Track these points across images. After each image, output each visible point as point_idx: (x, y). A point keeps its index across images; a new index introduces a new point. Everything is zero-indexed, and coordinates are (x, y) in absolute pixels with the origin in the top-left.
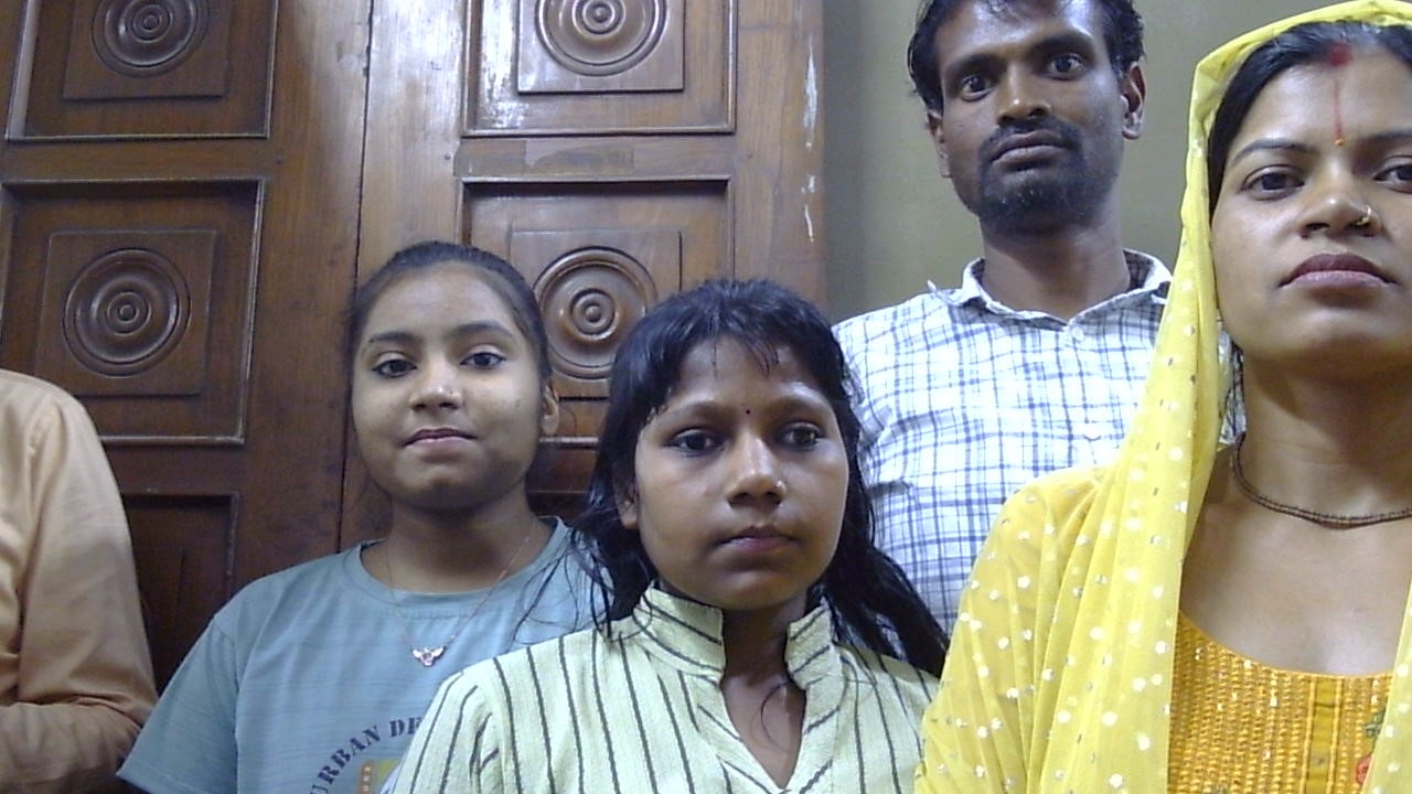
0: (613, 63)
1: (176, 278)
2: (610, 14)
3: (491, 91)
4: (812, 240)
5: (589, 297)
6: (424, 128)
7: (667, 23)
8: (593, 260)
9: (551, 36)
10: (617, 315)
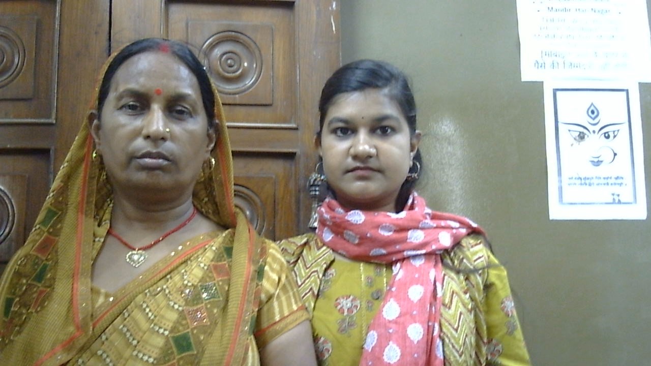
1: (18, 41)
4: (335, 32)
5: (228, 55)
8: (229, 37)
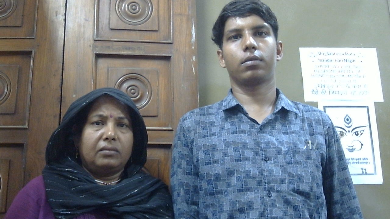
0: (138, 22)
1: (7, 80)
2: (137, 8)
3: (102, 28)
4: (194, 74)
5: (132, 87)
6: (83, 37)
7: (153, 12)
8: (132, 77)
9: (120, 13)
10: (140, 93)
